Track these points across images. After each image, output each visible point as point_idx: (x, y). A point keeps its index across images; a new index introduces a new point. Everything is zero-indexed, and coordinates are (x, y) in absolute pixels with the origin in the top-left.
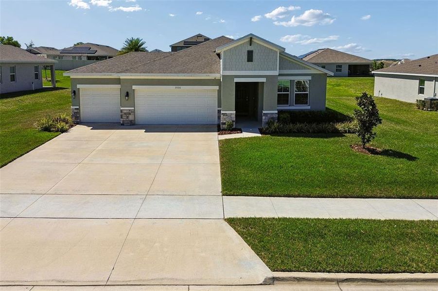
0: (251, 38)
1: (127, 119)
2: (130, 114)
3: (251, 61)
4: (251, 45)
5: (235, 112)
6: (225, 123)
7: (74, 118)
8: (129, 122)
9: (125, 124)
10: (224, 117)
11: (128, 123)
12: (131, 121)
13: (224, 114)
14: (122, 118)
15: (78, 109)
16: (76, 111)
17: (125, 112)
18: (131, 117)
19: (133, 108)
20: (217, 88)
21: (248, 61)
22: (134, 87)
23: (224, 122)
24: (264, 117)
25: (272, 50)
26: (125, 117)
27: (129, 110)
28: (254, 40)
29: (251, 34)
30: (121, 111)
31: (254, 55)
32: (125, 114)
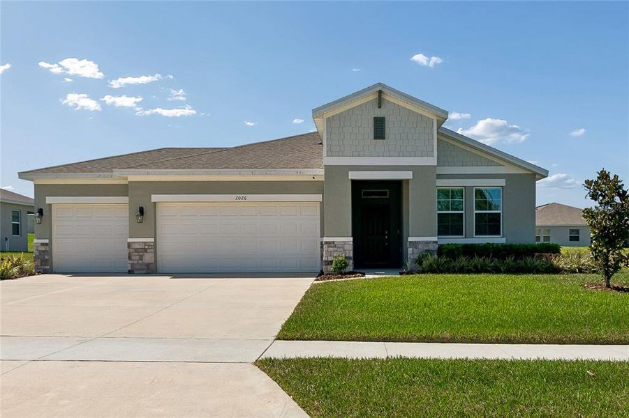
0: (380, 92)
1: (140, 262)
2: (145, 250)
3: (383, 137)
4: (380, 107)
5: (351, 239)
6: (332, 262)
7: (38, 262)
8: (144, 267)
9: (136, 272)
10: (331, 249)
11: (143, 270)
12: (148, 265)
13: (330, 243)
14: (130, 258)
15: (46, 244)
16: (43, 248)
17: (137, 246)
18: (148, 258)
19: (152, 240)
20: (319, 197)
21: (376, 137)
22: (155, 198)
23: (330, 259)
24: (410, 250)
25: (422, 116)
26: (135, 257)
27: (145, 243)
28: (388, 98)
29: (379, 84)
30: (129, 245)
31: (386, 125)
32: (136, 250)
